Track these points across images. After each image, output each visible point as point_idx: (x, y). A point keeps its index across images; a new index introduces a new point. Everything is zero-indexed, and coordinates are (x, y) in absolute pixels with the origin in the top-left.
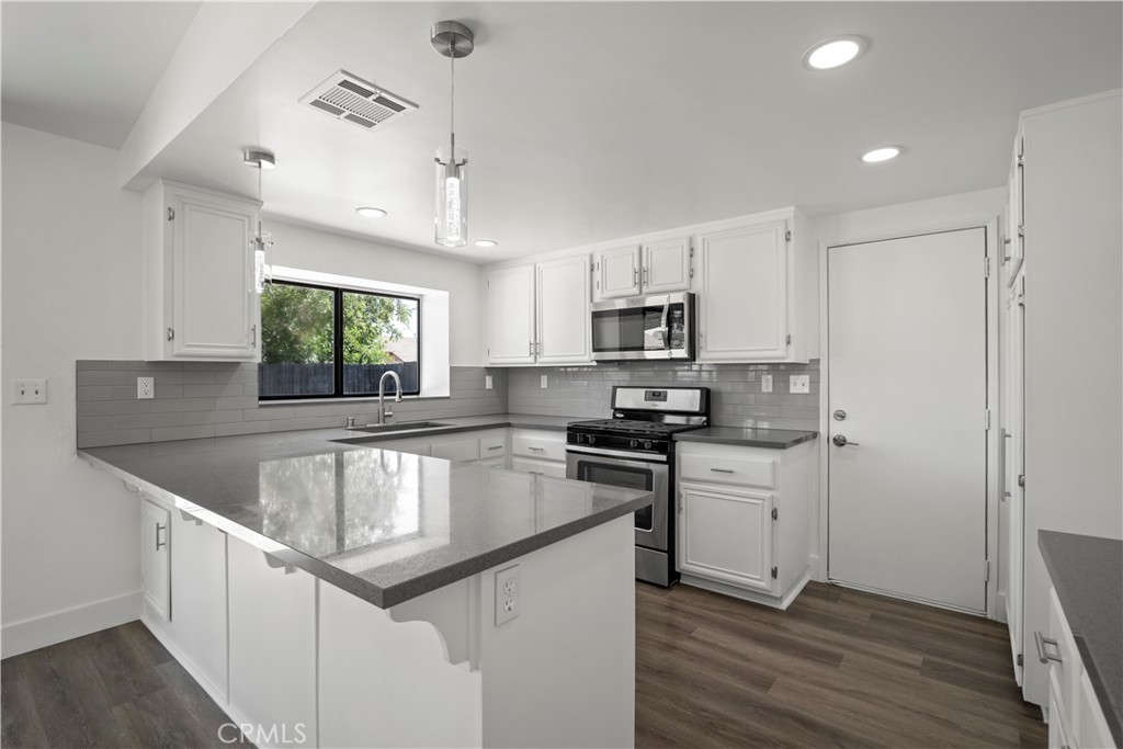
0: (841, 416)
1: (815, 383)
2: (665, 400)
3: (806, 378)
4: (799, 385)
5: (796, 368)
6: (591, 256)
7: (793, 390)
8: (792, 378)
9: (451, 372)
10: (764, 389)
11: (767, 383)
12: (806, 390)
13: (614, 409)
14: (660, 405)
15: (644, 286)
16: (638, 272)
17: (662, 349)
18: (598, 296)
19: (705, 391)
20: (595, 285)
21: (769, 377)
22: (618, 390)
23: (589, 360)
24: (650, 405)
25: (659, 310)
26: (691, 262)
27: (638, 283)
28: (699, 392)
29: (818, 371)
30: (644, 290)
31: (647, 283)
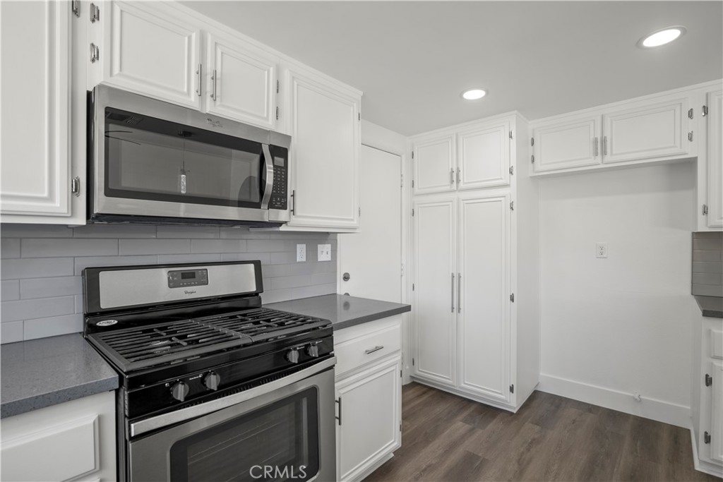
0: (347, 277)
1: (334, 251)
3: (328, 247)
4: (324, 252)
7: (320, 258)
8: (320, 247)
10: (299, 259)
11: (301, 252)
12: (329, 259)
13: (93, 314)
14: (199, 292)
15: (209, 100)
16: (201, 73)
17: (258, 206)
18: (94, 76)
19: (258, 265)
20: (86, 54)
21: (304, 246)
22: (102, 275)
23: (66, 212)
24: (181, 294)
25: (254, 147)
26: (277, 100)
27: (201, 93)
28: (252, 267)
29: (336, 241)
30: (209, 106)
31: (214, 97)
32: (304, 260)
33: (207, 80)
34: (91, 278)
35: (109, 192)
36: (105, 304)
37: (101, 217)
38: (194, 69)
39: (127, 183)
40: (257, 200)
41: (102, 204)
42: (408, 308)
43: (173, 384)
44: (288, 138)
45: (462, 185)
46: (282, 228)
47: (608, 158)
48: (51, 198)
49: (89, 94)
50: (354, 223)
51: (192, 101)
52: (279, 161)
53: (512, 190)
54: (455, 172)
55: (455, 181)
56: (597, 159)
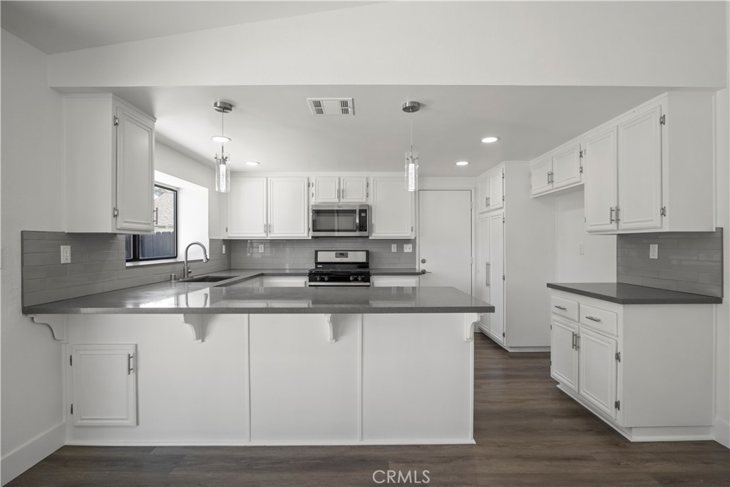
0: (424, 261)
1: (414, 248)
2: (346, 257)
3: (410, 246)
4: (408, 248)
5: (408, 241)
6: (308, 179)
7: (405, 251)
8: (405, 246)
9: (210, 242)
10: (393, 251)
11: (394, 248)
12: (411, 251)
13: (317, 263)
14: (344, 260)
16: (339, 191)
17: (355, 231)
18: (313, 201)
19: (368, 252)
20: (311, 195)
21: (396, 245)
22: (318, 252)
24: (339, 260)
25: (354, 211)
26: (367, 190)
27: (339, 197)
28: (365, 252)
29: (415, 242)
30: (342, 200)
31: (343, 197)
32: (396, 251)
33: (340, 193)
34: (316, 252)
35: (314, 231)
36: (319, 261)
37: (313, 237)
38: (336, 190)
39: (318, 228)
41: (313, 234)
43: (318, 277)
44: (368, 206)
45: (490, 208)
46: (370, 238)
47: (555, 185)
48: (304, 233)
50: (409, 235)
52: (363, 215)
53: (504, 210)
54: (488, 199)
55: (488, 205)
56: (550, 187)
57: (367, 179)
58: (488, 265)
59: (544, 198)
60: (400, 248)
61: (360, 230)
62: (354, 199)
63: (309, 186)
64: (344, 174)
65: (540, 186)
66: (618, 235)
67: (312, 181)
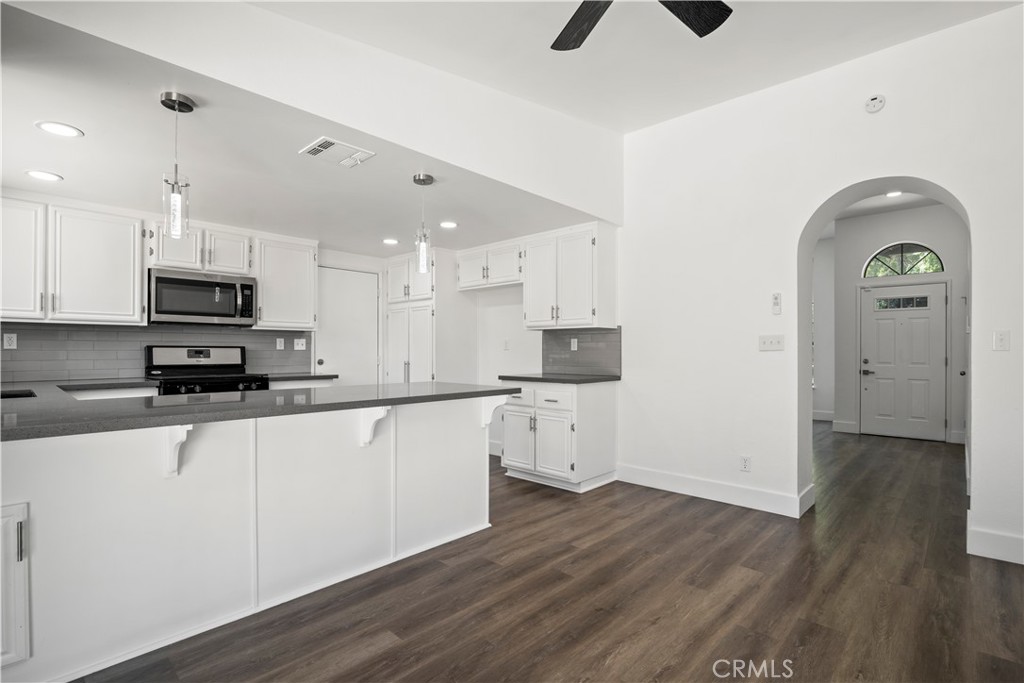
0: (321, 362)
1: (308, 344)
2: (209, 357)
3: (303, 341)
4: (300, 345)
5: (300, 334)
6: (143, 223)
7: (296, 348)
8: (296, 341)
10: (278, 348)
11: (280, 344)
12: (304, 348)
13: (150, 367)
14: (203, 361)
15: (207, 264)
16: (203, 251)
17: (233, 316)
18: (152, 262)
19: (243, 349)
20: (147, 251)
21: (282, 340)
22: (154, 349)
23: (139, 320)
24: (194, 361)
25: (233, 286)
26: (250, 257)
27: (202, 261)
28: (239, 350)
29: (310, 337)
30: (207, 267)
31: (210, 262)
32: (283, 348)
33: (205, 255)
34: (149, 350)
35: (157, 312)
36: (156, 362)
37: (153, 322)
38: (199, 250)
39: (165, 307)
40: (233, 313)
41: (155, 317)
42: (337, 377)
43: (181, 387)
44: (254, 279)
45: (411, 297)
46: (254, 328)
47: (490, 280)
48: (134, 315)
49: (149, 270)
50: (310, 325)
51: (198, 265)
52: (247, 292)
53: (433, 302)
54: (407, 288)
55: (407, 294)
56: (484, 281)
57: (251, 240)
58: (407, 364)
59: (472, 293)
60: (289, 344)
61: (242, 316)
62: (228, 265)
63: (144, 235)
64: (210, 226)
65: (470, 278)
66: (544, 331)
67: (152, 226)
